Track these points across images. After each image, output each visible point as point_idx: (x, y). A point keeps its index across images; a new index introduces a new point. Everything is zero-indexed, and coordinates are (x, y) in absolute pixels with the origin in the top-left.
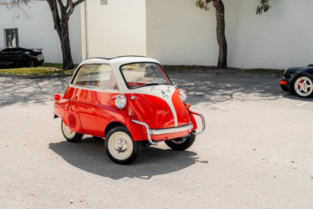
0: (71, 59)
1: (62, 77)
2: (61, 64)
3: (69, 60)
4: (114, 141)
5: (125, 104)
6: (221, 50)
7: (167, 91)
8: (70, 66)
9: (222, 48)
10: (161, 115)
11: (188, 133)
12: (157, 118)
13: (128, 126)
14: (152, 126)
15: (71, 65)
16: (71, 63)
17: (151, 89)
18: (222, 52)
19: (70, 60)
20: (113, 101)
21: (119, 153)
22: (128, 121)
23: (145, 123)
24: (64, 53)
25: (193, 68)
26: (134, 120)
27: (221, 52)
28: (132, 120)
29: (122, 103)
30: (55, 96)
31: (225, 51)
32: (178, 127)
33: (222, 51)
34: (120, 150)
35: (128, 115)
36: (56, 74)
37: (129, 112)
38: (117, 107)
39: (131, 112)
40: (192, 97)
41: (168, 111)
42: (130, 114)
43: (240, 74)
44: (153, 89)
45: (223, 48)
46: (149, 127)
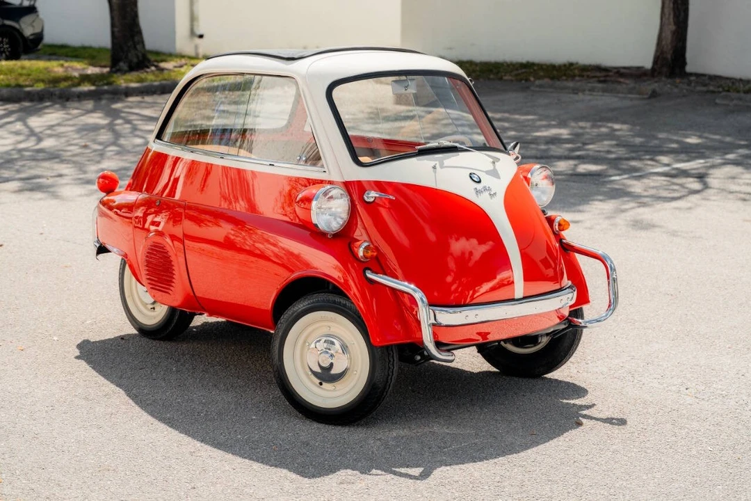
0: (140, 33)
1: (110, 96)
2: (101, 50)
3: (132, 37)
4: (305, 342)
5: (345, 216)
6: (666, 10)
7: (488, 172)
8: (135, 60)
9: (671, 5)
10: (467, 255)
11: (558, 321)
12: (452, 265)
13: (354, 290)
14: (436, 294)
15: (138, 57)
16: (139, 47)
17: (434, 167)
18: (671, 20)
19: (136, 39)
20: (303, 206)
21: (321, 384)
22: (354, 275)
23: (412, 286)
24: (116, 13)
25: (565, 75)
26: (376, 273)
27: (669, 19)
28: (370, 275)
29: (334, 215)
30: (101, 180)
31: (682, 14)
32: (525, 298)
33: (672, 16)
34: (326, 375)
35: (355, 256)
36: (86, 88)
37: (360, 246)
38: (316, 226)
39: (366, 244)
40: (564, 181)
41: (489, 241)
42: (361, 253)
43: (732, 100)
44: (442, 167)
45: (674, 4)
46: (425, 299)
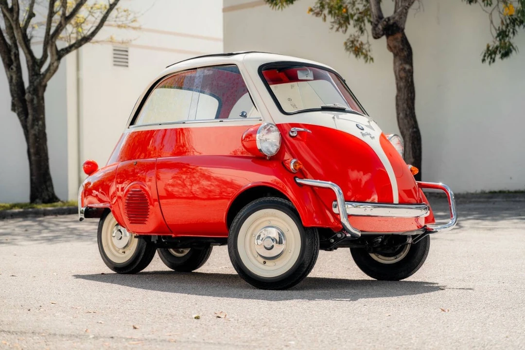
0: (50, 179)
3: (45, 182)
5: (278, 144)
6: (407, 149)
7: (367, 126)
8: (47, 198)
9: (411, 145)
10: (359, 180)
13: (290, 194)
17: (334, 118)
18: (411, 155)
19: (48, 184)
20: (248, 139)
21: (264, 263)
23: (334, 184)
26: (303, 178)
27: (409, 154)
28: (298, 180)
29: (272, 144)
31: (418, 151)
32: (400, 204)
33: (411, 153)
35: (288, 169)
37: (290, 162)
39: (295, 160)
42: (292, 167)
44: (338, 118)
45: (412, 144)
46: (341, 192)
